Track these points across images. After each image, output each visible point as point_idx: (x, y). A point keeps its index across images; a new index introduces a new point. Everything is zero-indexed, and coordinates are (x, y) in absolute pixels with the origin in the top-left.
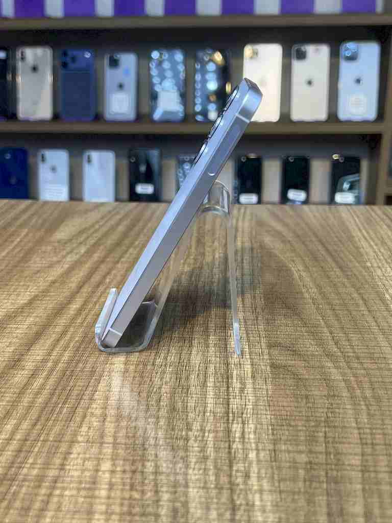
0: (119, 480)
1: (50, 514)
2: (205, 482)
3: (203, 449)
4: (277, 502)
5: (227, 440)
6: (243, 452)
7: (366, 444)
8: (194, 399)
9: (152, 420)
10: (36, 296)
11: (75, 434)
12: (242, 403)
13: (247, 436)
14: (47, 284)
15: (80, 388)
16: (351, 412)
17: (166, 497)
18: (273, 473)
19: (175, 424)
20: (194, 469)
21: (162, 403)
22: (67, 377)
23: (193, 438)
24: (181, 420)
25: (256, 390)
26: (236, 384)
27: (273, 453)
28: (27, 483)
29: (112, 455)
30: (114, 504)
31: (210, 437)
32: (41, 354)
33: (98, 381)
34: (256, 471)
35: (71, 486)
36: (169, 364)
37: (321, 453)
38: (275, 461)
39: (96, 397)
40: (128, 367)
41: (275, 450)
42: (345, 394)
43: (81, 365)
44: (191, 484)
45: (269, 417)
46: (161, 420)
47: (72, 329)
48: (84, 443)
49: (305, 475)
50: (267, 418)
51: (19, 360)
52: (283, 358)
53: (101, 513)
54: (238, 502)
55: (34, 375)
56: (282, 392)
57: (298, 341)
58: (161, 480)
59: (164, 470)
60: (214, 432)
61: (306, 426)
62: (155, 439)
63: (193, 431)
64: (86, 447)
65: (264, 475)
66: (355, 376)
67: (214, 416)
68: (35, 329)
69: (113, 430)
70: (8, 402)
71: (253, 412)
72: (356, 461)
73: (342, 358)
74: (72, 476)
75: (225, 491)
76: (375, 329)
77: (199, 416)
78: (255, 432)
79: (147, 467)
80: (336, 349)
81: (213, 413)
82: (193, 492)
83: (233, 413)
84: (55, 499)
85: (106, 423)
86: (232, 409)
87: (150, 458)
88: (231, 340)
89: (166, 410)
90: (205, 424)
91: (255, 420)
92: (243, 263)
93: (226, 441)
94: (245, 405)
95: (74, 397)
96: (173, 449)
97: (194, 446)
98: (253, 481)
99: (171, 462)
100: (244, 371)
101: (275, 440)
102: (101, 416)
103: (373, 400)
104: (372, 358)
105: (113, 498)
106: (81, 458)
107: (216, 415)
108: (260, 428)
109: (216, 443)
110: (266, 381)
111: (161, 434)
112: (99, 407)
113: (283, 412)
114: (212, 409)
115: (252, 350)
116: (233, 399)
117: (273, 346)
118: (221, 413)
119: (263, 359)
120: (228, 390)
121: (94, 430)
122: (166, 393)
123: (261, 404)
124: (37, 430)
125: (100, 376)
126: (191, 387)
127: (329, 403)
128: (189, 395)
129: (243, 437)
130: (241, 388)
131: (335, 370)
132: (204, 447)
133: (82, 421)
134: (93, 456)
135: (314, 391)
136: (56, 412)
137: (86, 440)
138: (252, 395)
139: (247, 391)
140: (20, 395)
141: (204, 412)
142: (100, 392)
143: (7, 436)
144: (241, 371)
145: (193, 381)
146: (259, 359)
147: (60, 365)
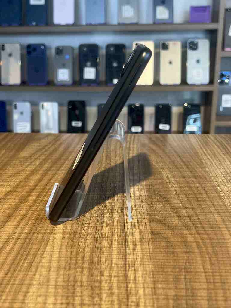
3: (111, 288)
5: (125, 282)
6: (135, 289)
7: (210, 282)
8: (105, 256)
9: (79, 270)
10: (10, 191)
11: (32, 279)
12: (134, 258)
13: (137, 279)
14: (16, 184)
15: (35, 250)
16: (200, 262)
18: (154, 303)
19: (93, 272)
20: (105, 301)
21: (85, 259)
22: (27, 243)
23: (104, 281)
24: (97, 269)
25: (143, 249)
26: (130, 246)
27: (153, 289)
29: (55, 293)
31: (115, 280)
32: (12, 228)
33: (46, 245)
34: (143, 302)
36: (89, 234)
37: (183, 289)
38: (155, 295)
39: (45, 255)
40: (64, 236)
41: (154, 288)
42: (196, 251)
43: (36, 235)
45: (151, 266)
46: (85, 269)
47: (30, 212)
48: (38, 285)
49: (173, 304)
50: (149, 267)
52: (159, 229)
55: (6, 242)
56: (158, 250)
57: (167, 218)
59: (87, 302)
60: (117, 277)
61: (173, 272)
62: (81, 282)
63: (105, 276)
64: (38, 288)
65: (148, 304)
66: (202, 239)
67: (117, 266)
68: (8, 212)
69: (54, 277)
71: (141, 264)
72: (204, 293)
73: (193, 228)
76: (213, 209)
77: (108, 266)
78: (142, 276)
79: (76, 300)
80: (190, 222)
81: (117, 264)
83: (129, 264)
85: (51, 272)
86: (128, 262)
87: (77, 294)
88: (127, 217)
89: (87, 263)
90: (112, 272)
91: (142, 269)
92: (133, 169)
94: (136, 259)
95: (31, 256)
96: (92, 289)
97: (105, 286)
99: (91, 296)
100: (135, 237)
101: (154, 281)
102: (48, 268)
103: (213, 254)
104: (212, 228)
106: (36, 295)
107: (118, 265)
108: (145, 274)
109: (119, 284)
110: (148, 243)
111: (85, 279)
112: (46, 262)
113: (159, 263)
114: (116, 262)
115: (139, 223)
116: (129, 255)
117: (152, 221)
118: (121, 264)
119: (146, 229)
120: (125, 250)
121: (43, 277)
122: (88, 252)
123: (146, 258)
124: (9, 277)
125: (48, 242)
126: (103, 248)
127: (187, 257)
128: (102, 253)
129: (135, 280)
130: (133, 248)
131: (190, 236)
132: (111, 287)
133: (36, 271)
134: (42, 294)
135: (178, 249)
136: (20, 266)
137: (38, 283)
138: (140, 252)
139: (137, 250)
141: (111, 264)
142: (47, 252)
144: (133, 237)
145: (105, 244)
146: (144, 229)
147: (23, 235)
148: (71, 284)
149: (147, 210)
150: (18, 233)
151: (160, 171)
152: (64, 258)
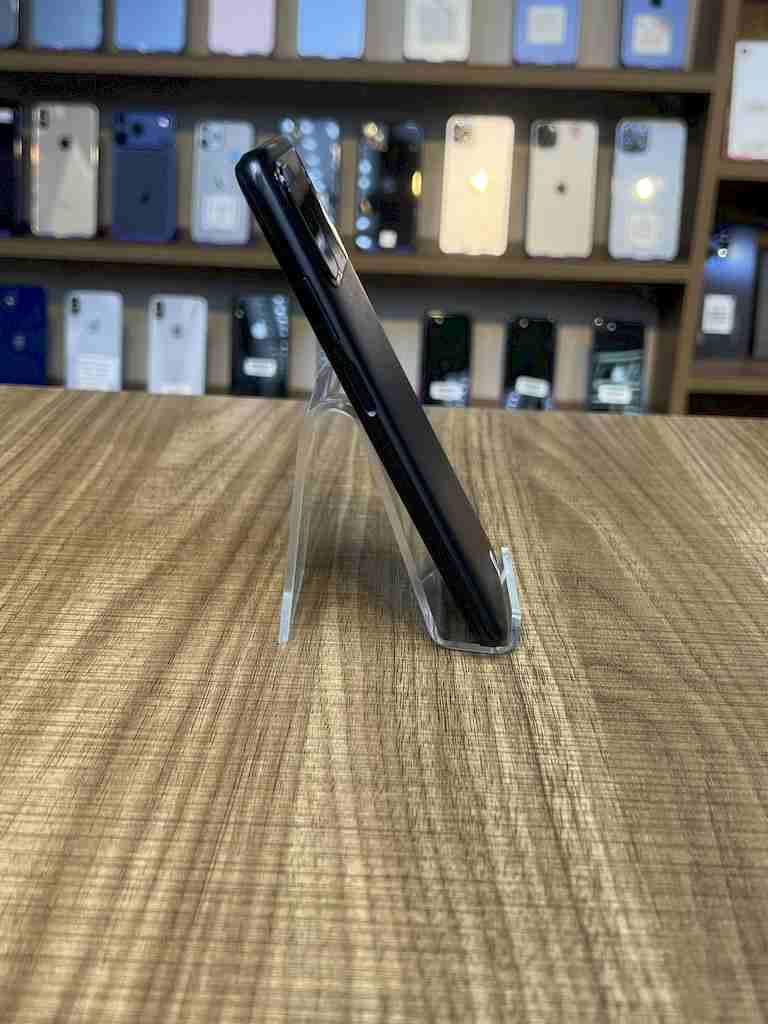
0: (383, 892)
1: (279, 949)
2: (530, 897)
3: (513, 840)
4: (657, 930)
5: (550, 825)
6: (582, 846)
8: (478, 754)
9: (415, 788)
10: (159, 567)
11: (289, 810)
12: (561, 762)
13: (581, 819)
14: (173, 545)
15: (277, 732)
16: (745, 778)
17: (468, 920)
18: (640, 882)
19: (454, 796)
20: (505, 874)
21: (424, 760)
22: (250, 712)
23: (491, 822)
24: (464, 790)
25: (581, 739)
26: (543, 730)
27: (631, 847)
28: (226, 897)
29: (362, 850)
30: (385, 931)
31: (520, 819)
32: (195, 671)
33: (306, 719)
34: (610, 878)
35: (304, 901)
36: (420, 692)
37: (711, 847)
38: (638, 860)
39: (308, 748)
40: (351, 695)
41: (634, 844)
42: (730, 748)
43: (268, 691)
44: (506, 900)
45: (611, 786)
46: (430, 789)
47: (237, 628)
48: (308, 827)
49: (692, 885)
50: (608, 788)
51: (157, 681)
52: (615, 688)
53: (367, 948)
54: (592, 930)
55: (190, 707)
56: (624, 743)
57: (633, 656)
58: (454, 891)
59: (456, 875)
60: (524, 812)
61: (677, 803)
62: (427, 822)
63: (489, 808)
64: (312, 834)
65: (623, 885)
66: (741, 717)
67: (519, 783)
68: (172, 626)
69: (351, 806)
70: (157, 754)
71: (583, 778)
73: (712, 686)
74: (302, 885)
75: (564, 911)
76: (757, 637)
77: (492, 783)
78: (594, 812)
79: (425, 869)
80: (699, 670)
81: (516, 778)
82: (512, 912)
83: (550, 779)
84: (282, 925)
85: (337, 794)
86: (547, 772)
87: (425, 854)
89: (433, 772)
90: (506, 797)
91: (590, 791)
92: (506, 514)
93: (547, 827)
94: (567, 765)
95: (271, 747)
96: (461, 839)
97: (497, 837)
98: (609, 894)
99: (465, 861)
100: (552, 706)
101: (631, 826)
102: (325, 782)
104: (762, 687)
105: (380, 923)
106: (310, 854)
107: (520, 781)
108: (600, 806)
109: (532, 830)
110: (593, 725)
111: (435, 813)
112: (317, 765)
113: (633, 777)
114: (512, 772)
115: (556, 669)
116: (545, 754)
117: (591, 664)
118: (528, 779)
119: (580, 686)
120: (531, 739)
121: (318, 805)
122: (427, 741)
123: (593, 763)
124: (221, 804)
125: (308, 711)
126: (467, 733)
127: (707, 764)
128: (467, 747)
129: (575, 820)
130: (553, 736)
131: (706, 707)
132: (514, 838)
133: (296, 789)
134: (327, 850)
135: (678, 742)
136: (247, 774)
137: (309, 822)
138: (574, 748)
139: (565, 741)
140: (176, 743)
141: (500, 777)
142: (312, 738)
143: (172, 816)
144: (546, 705)
145: (469, 722)
146: (573, 687)
147: (232, 690)
148: (402, 825)
149: (570, 632)
150: (218, 685)
151: (586, 523)
152: (365, 757)
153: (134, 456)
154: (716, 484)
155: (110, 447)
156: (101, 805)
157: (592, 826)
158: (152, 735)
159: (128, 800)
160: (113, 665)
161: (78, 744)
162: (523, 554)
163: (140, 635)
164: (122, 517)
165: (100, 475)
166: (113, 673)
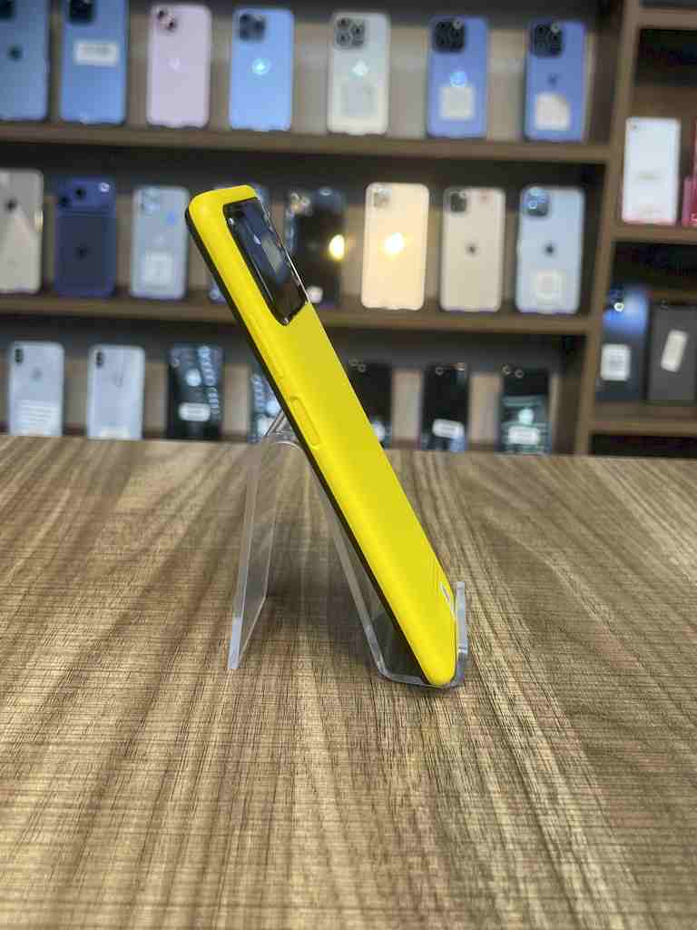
3: (526, 916)
5: (563, 896)
6: (600, 920)
8: (475, 817)
9: (415, 859)
10: (125, 615)
11: (284, 890)
12: (562, 824)
13: (594, 888)
14: (137, 593)
15: (263, 798)
19: (458, 866)
21: (421, 827)
22: (232, 775)
23: (502, 895)
25: (578, 797)
26: (538, 787)
27: (651, 919)
31: (530, 891)
32: (171, 729)
33: (292, 782)
36: (406, 749)
39: (297, 815)
40: (335, 754)
41: (653, 915)
43: (249, 750)
45: (618, 848)
46: (430, 858)
47: (210, 681)
48: (308, 907)
50: (615, 851)
51: (131, 742)
52: (602, 738)
55: (168, 773)
56: (622, 800)
57: (614, 703)
60: (533, 881)
61: (686, 865)
62: (433, 899)
63: (496, 879)
64: (312, 916)
67: (522, 849)
68: (142, 680)
69: (350, 881)
70: (138, 825)
71: (587, 840)
77: (495, 849)
78: (605, 880)
80: (682, 717)
81: (519, 843)
83: (554, 843)
85: (334, 868)
86: (550, 835)
88: (498, 701)
89: (432, 840)
90: (512, 866)
91: (597, 856)
92: (465, 555)
93: (560, 898)
94: (569, 827)
95: (258, 815)
96: (472, 917)
97: (508, 910)
100: (543, 760)
101: (645, 893)
102: (319, 853)
107: (524, 846)
108: (610, 872)
109: (545, 901)
110: (588, 780)
111: (440, 887)
112: (308, 834)
113: (638, 839)
114: (514, 836)
115: (542, 719)
116: (543, 814)
117: (576, 713)
118: (532, 844)
119: (567, 737)
120: (528, 798)
121: (315, 881)
122: (421, 805)
123: (595, 824)
124: (212, 883)
125: (292, 773)
126: (461, 794)
128: (463, 809)
129: (587, 889)
130: (549, 794)
132: (527, 912)
133: (289, 864)
135: (676, 796)
136: (234, 846)
137: (307, 901)
138: (574, 807)
139: (563, 799)
140: (156, 813)
141: (502, 843)
142: (300, 804)
143: (159, 898)
144: (537, 760)
145: (462, 781)
146: (561, 738)
147: (210, 750)
148: (406, 902)
149: (548, 679)
150: (195, 745)
151: (545, 564)
152: (358, 824)
153: (92, 500)
154: (660, 523)
155: (67, 493)
156: (82, 886)
157: (607, 896)
158: (131, 804)
159: (111, 880)
160: (84, 725)
161: (52, 815)
162: (488, 597)
163: (109, 691)
164: (82, 565)
165: (59, 520)
166: (85, 735)
